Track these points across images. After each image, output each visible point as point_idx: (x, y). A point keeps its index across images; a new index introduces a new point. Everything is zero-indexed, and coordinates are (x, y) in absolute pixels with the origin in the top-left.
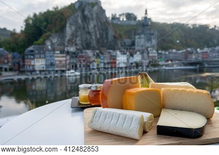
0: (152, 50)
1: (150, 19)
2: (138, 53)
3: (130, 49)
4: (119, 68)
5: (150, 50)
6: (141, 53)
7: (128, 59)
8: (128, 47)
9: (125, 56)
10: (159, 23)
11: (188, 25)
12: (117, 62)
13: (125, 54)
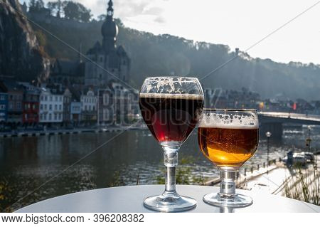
0: (122, 88)
1: (118, 21)
2: (90, 92)
3: (73, 82)
4: (44, 124)
5: (117, 87)
6: (96, 94)
7: (66, 105)
8: (68, 78)
9: (59, 97)
10: (137, 32)
11: (191, 41)
12: (41, 112)
13: (59, 93)
